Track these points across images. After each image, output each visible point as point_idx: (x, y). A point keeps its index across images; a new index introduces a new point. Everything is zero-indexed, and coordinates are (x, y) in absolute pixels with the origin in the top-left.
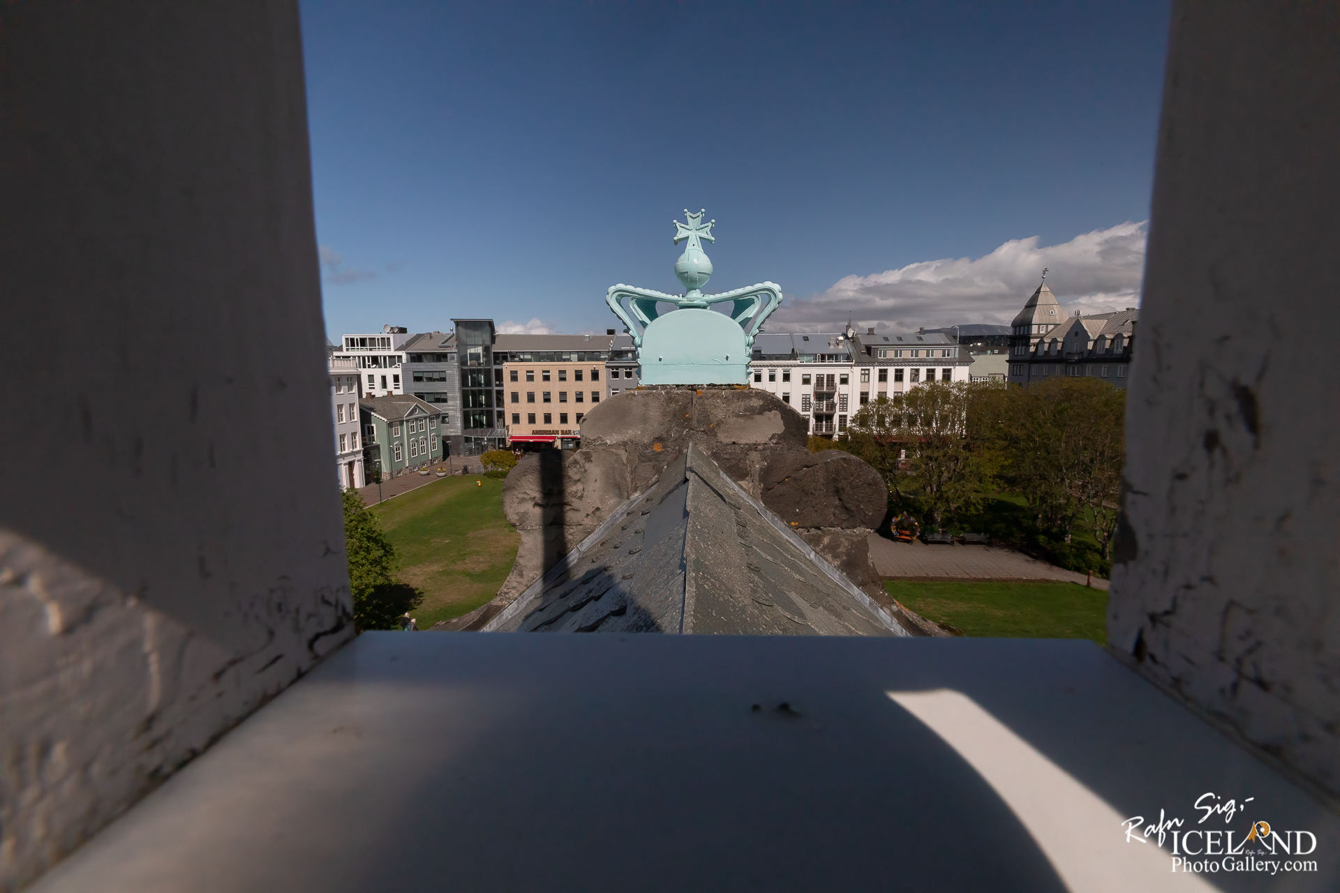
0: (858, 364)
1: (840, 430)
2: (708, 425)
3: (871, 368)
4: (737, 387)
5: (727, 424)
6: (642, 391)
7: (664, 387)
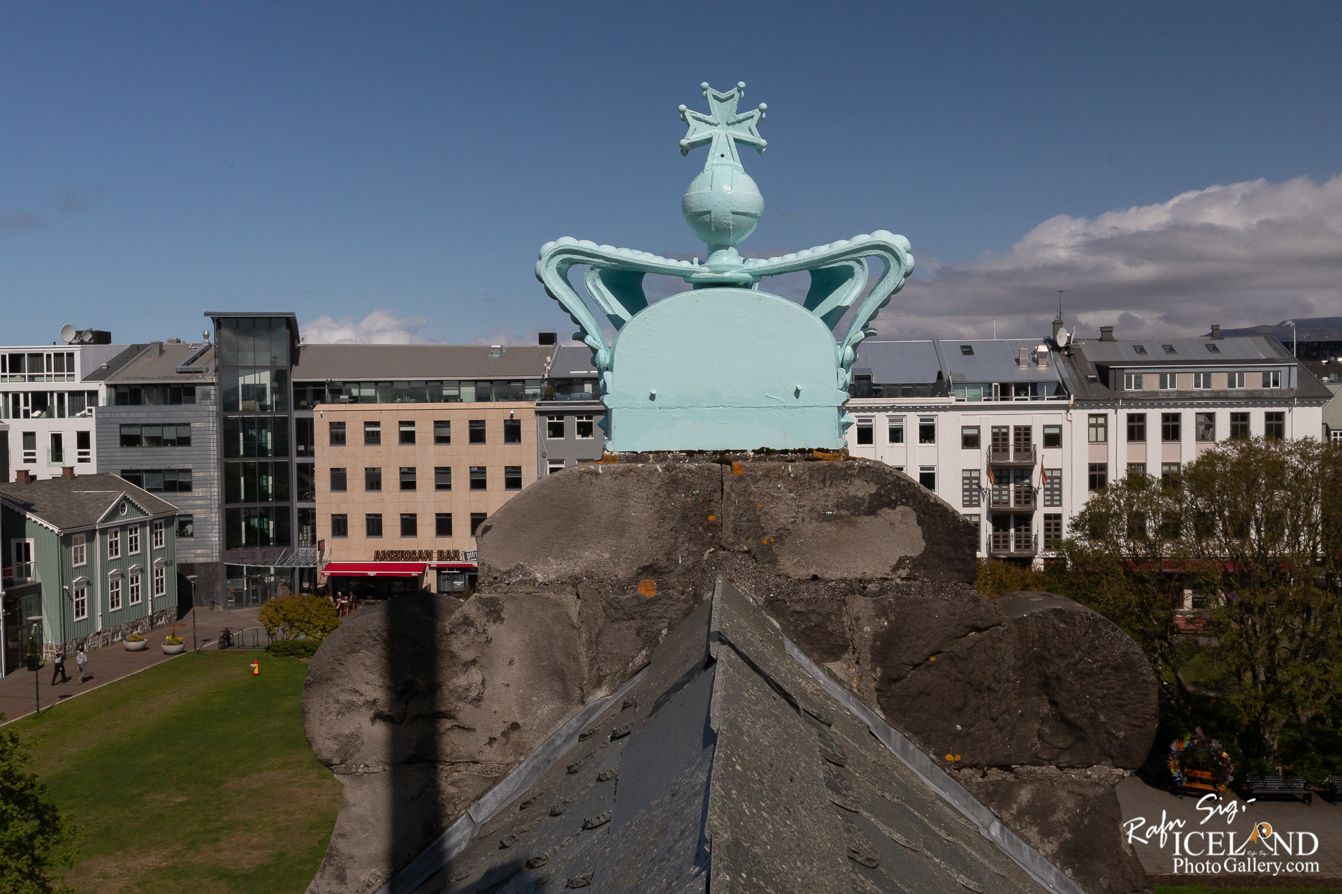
0: (1081, 403)
1: (1048, 547)
2: (757, 538)
3: (1110, 412)
4: (820, 455)
5: (799, 536)
6: (613, 466)
7: (660, 455)
